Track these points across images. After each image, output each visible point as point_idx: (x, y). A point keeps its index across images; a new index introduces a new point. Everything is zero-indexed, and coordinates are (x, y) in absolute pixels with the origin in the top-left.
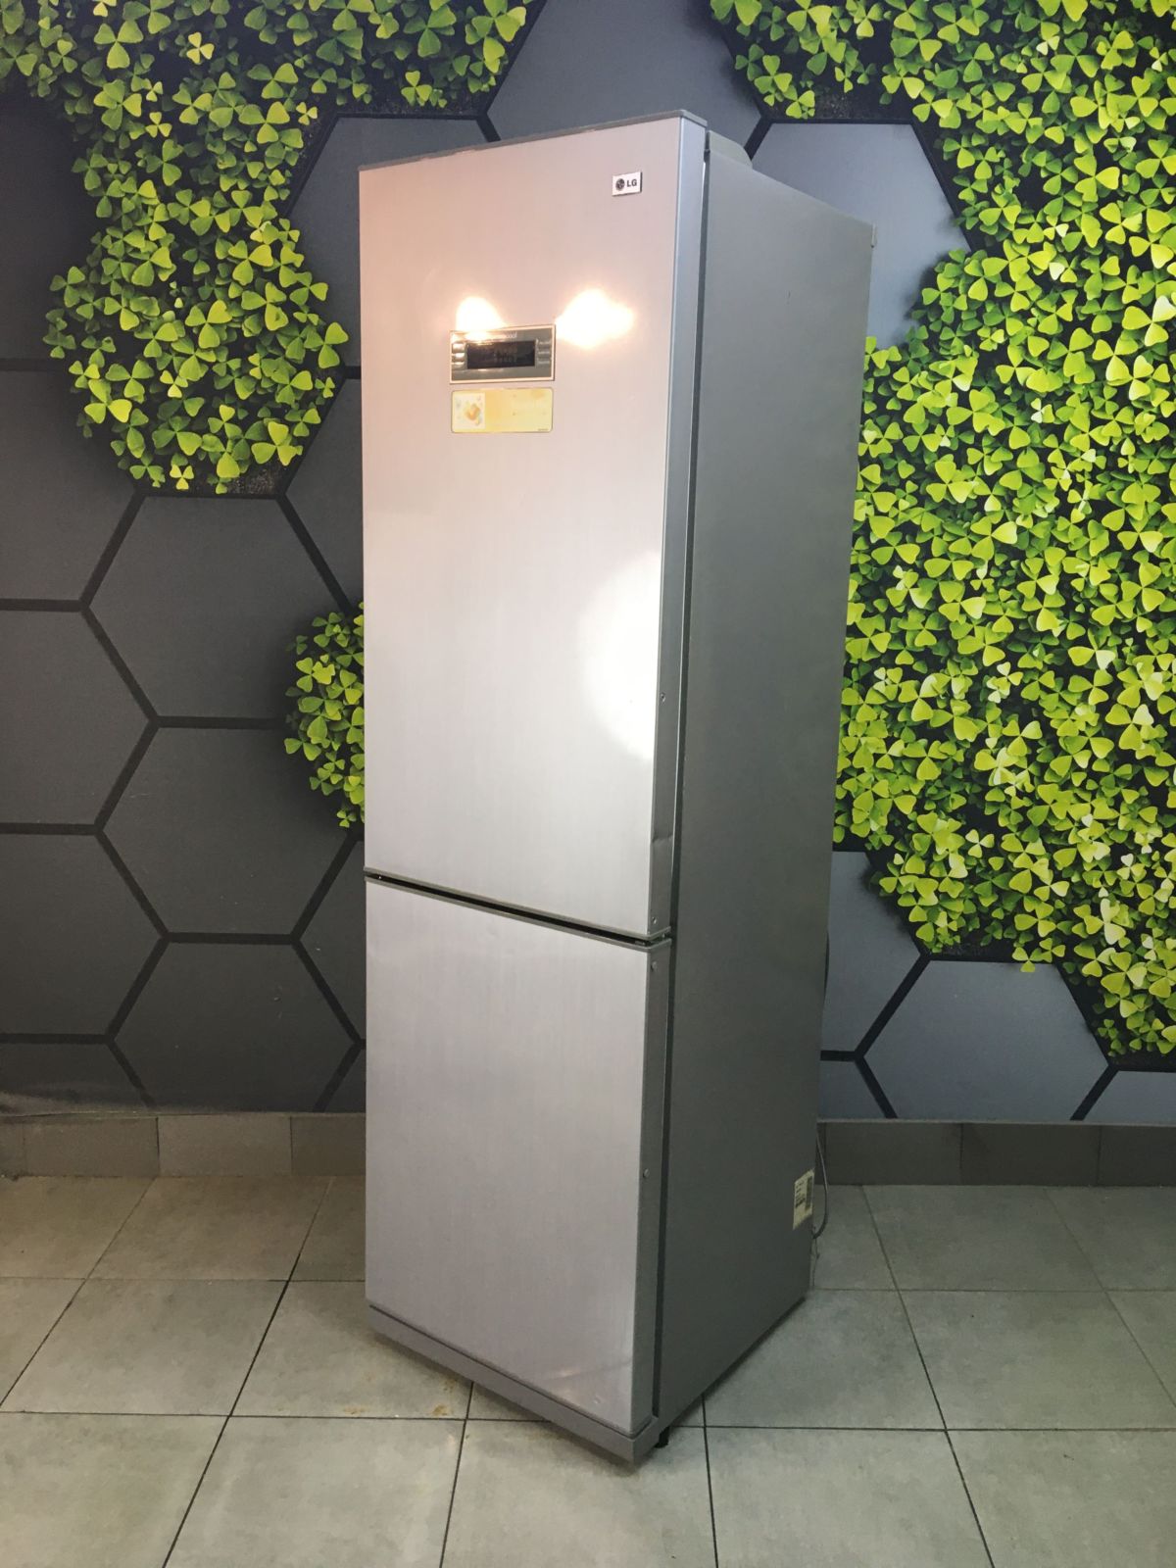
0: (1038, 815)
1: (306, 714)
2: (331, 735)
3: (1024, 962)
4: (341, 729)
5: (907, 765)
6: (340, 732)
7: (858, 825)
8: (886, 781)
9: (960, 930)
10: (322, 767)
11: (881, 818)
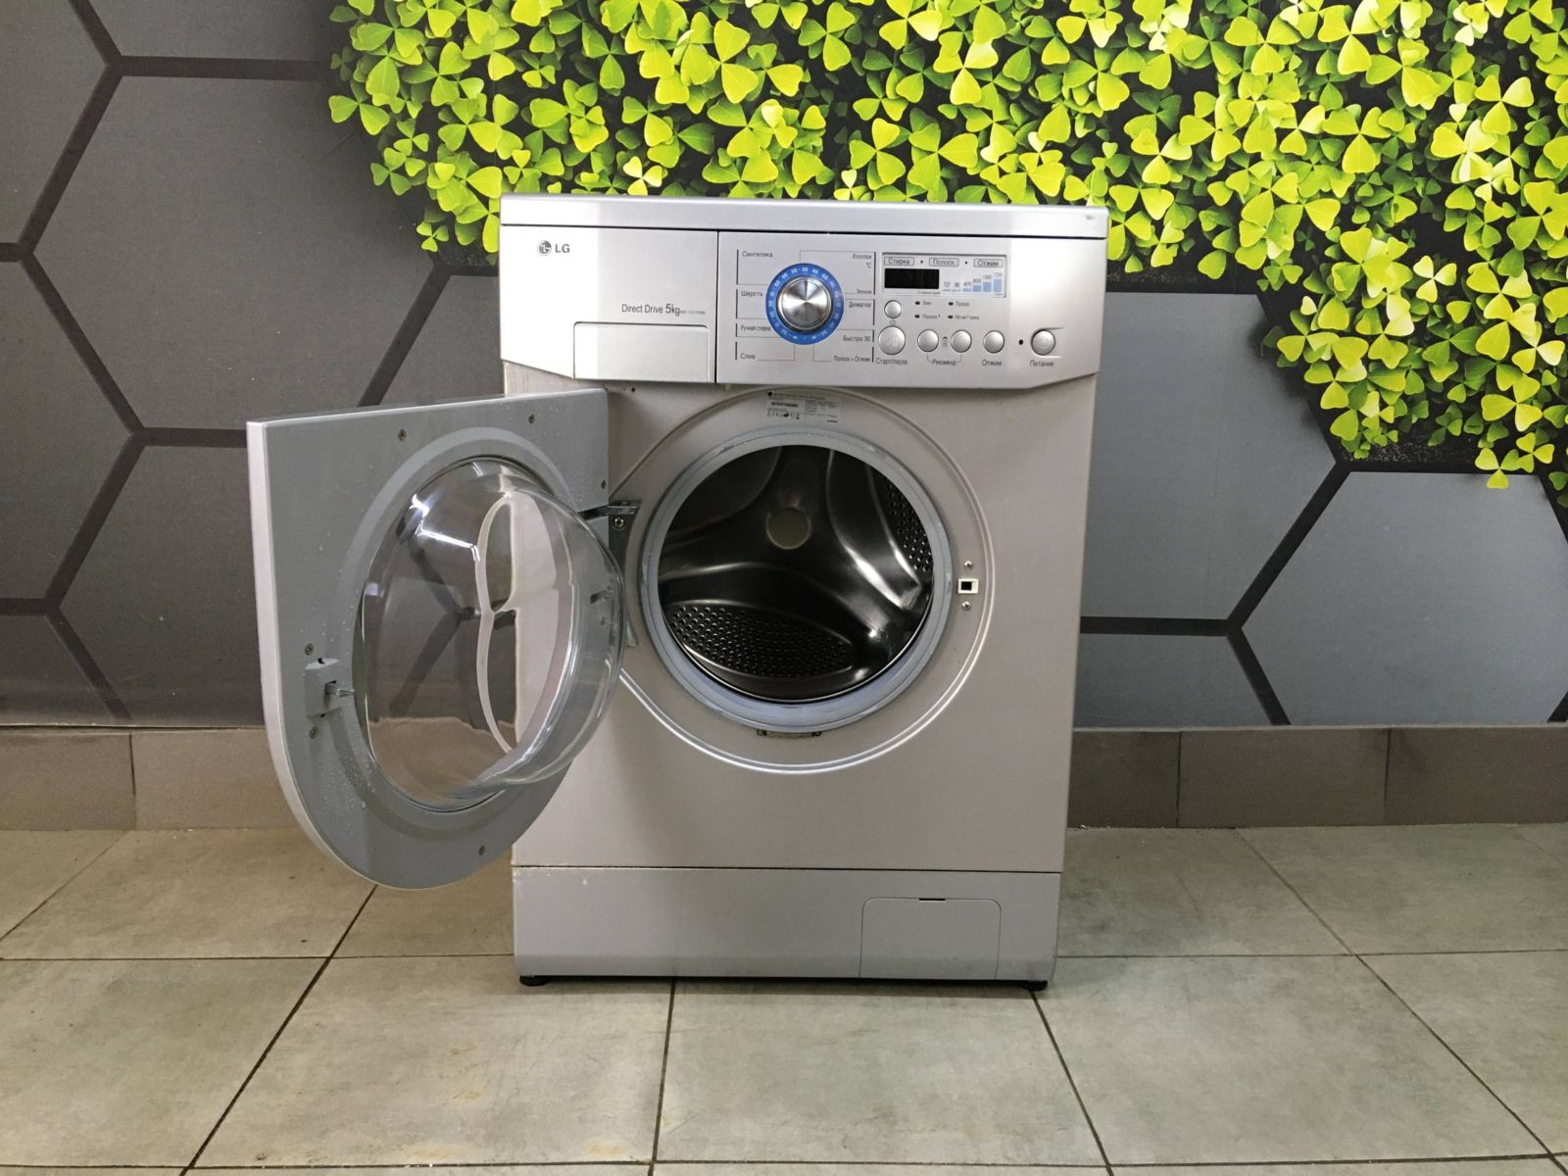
0: (1523, 233)
1: (364, 52)
2: (406, 89)
3: (1492, 472)
4: (421, 81)
5: (1329, 147)
6: (418, 84)
7: (1247, 249)
8: (1294, 174)
9: (1398, 420)
10: (393, 147)
11: (1285, 237)
